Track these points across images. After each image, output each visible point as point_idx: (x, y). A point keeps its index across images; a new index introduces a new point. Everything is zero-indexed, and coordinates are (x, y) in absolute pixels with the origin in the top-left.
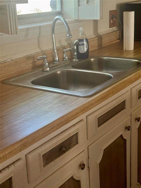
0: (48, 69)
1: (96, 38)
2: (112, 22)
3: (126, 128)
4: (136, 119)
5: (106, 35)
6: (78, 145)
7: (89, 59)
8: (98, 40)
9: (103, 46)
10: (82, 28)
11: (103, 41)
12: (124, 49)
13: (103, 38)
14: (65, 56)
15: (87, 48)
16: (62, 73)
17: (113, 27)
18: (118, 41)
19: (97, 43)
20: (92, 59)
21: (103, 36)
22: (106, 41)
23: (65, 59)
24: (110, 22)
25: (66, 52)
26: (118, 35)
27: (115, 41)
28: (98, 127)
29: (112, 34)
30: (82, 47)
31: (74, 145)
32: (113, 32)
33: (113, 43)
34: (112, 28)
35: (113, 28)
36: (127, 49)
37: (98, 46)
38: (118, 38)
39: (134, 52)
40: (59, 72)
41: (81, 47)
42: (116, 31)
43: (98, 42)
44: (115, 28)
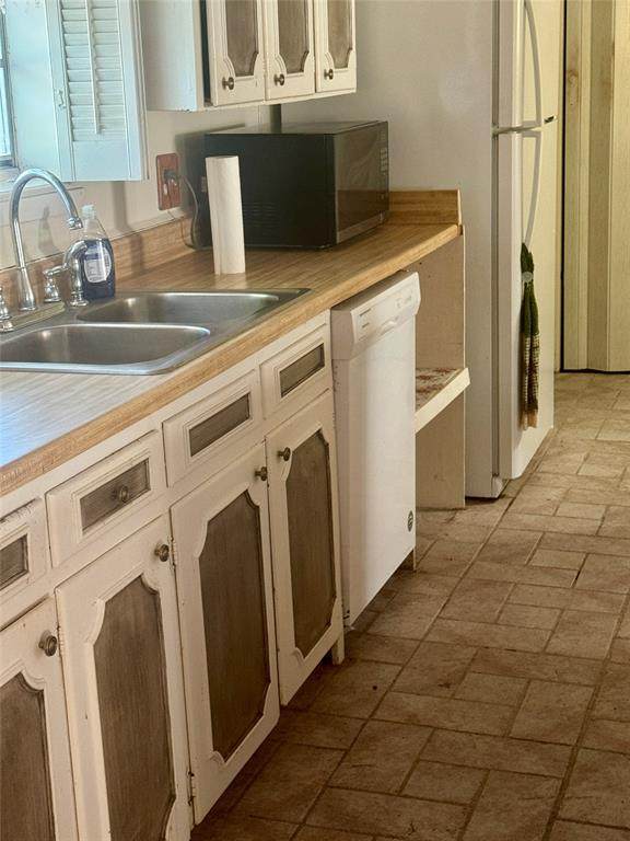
0: (10, 325)
1: (127, 241)
2: (166, 191)
3: (257, 474)
4: (280, 454)
5: (152, 232)
6: (148, 493)
7: (118, 300)
8: (132, 247)
9: (148, 266)
10: (90, 207)
11: (146, 249)
12: (217, 272)
13: (145, 241)
14: (49, 290)
15: (109, 268)
16: (57, 336)
17: (171, 207)
18: (191, 251)
19: (129, 257)
20: (130, 301)
21: (144, 235)
22: (154, 251)
23: (51, 297)
24: (160, 191)
25: (51, 277)
26: (189, 231)
27: (180, 250)
28: (192, 455)
29: (170, 229)
30: (92, 263)
31: (142, 493)
32: (174, 222)
33: (174, 257)
34: (166, 211)
35: (171, 210)
36: (225, 272)
37: (134, 266)
38: (190, 242)
39: (248, 279)
40: (45, 334)
41: (90, 265)
42: (179, 221)
43: (133, 251)
44: (176, 212)
